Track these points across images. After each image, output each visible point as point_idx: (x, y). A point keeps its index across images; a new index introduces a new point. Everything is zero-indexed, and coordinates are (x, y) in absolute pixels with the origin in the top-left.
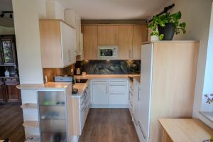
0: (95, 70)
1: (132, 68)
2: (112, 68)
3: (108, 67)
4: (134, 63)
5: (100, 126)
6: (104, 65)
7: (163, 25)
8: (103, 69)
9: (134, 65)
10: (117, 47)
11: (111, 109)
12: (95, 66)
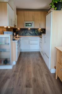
0: (23, 34)
1: (40, 32)
2: (31, 33)
3: (29, 32)
4: (41, 30)
5: (26, 58)
6: (27, 31)
7: (57, 2)
8: (27, 33)
9: (42, 31)
10: (33, 22)
11: (31, 52)
12: (23, 32)
